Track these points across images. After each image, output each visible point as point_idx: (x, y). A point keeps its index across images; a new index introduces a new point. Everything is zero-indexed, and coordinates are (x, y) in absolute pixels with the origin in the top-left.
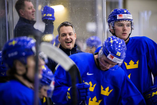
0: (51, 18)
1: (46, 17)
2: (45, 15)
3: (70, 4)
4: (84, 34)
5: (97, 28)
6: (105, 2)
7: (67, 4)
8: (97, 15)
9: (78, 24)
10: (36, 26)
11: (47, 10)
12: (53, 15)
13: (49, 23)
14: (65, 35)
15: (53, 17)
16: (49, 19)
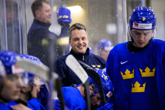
0: (68, 20)
1: (62, 18)
2: (61, 17)
3: (87, 4)
4: (102, 36)
5: (117, 30)
6: (126, 2)
7: (84, 4)
8: (117, 16)
9: (96, 26)
10: (51, 29)
11: (63, 11)
12: (69, 16)
13: (65, 25)
14: (77, 39)
15: (69, 19)
16: (64, 21)
